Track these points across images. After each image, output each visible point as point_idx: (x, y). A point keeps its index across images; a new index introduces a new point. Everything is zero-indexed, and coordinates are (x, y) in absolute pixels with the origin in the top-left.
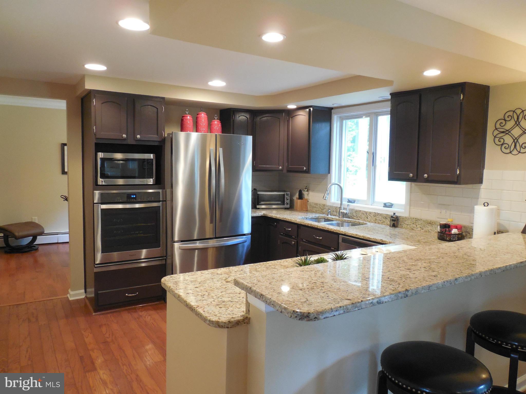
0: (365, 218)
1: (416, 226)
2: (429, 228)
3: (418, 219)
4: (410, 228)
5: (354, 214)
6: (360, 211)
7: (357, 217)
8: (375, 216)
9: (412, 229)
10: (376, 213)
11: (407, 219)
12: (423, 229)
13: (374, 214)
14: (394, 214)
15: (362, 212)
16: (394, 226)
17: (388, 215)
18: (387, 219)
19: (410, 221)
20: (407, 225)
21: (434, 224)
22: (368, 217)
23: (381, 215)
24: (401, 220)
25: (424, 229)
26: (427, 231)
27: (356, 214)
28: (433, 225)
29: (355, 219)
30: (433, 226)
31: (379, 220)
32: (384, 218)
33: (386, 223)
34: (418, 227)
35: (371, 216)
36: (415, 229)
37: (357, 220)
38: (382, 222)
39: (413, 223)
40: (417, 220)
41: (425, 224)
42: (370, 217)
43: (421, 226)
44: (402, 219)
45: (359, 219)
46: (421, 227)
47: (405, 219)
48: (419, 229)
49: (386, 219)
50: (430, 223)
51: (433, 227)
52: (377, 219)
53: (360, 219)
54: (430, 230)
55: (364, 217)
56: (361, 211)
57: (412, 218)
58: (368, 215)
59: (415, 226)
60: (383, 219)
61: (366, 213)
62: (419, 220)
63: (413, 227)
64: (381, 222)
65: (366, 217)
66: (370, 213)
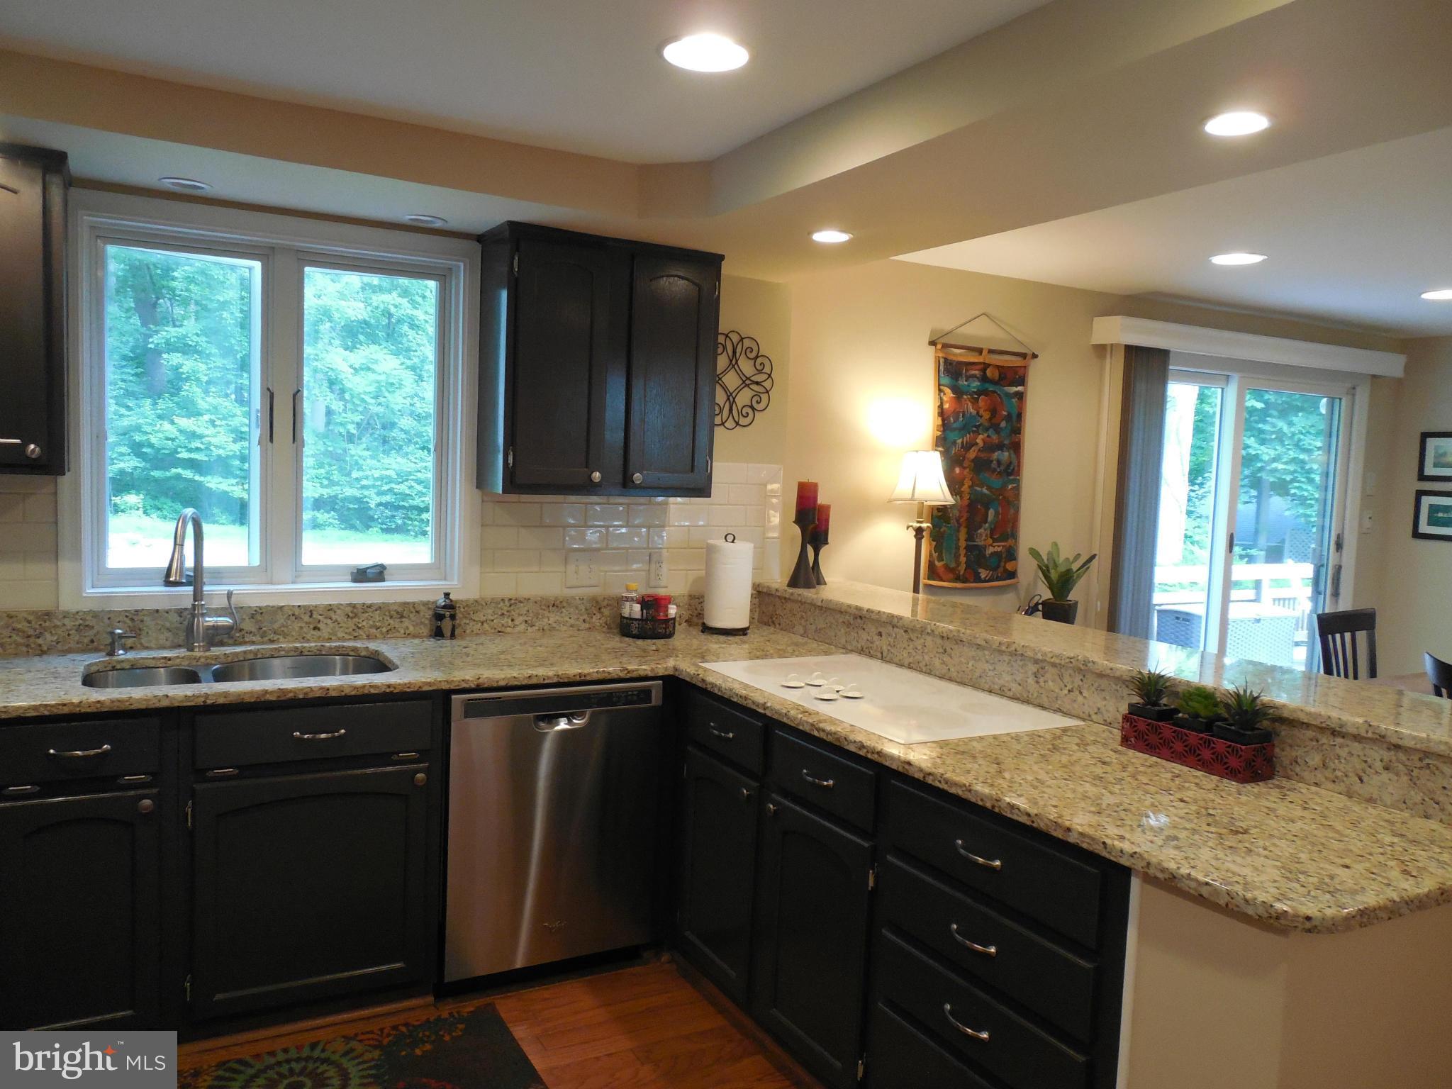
0: (305, 630)
1: (513, 620)
2: (553, 617)
3: (516, 600)
4: (493, 631)
5: (248, 625)
6: (281, 607)
7: (265, 632)
8: (351, 615)
9: (499, 632)
10: (357, 606)
11: (482, 605)
12: (532, 626)
13: (349, 609)
14: (447, 595)
15: (290, 613)
16: (438, 634)
17: (408, 603)
18: (403, 620)
19: (490, 611)
20: (482, 623)
21: (565, 604)
22: (321, 626)
23: (380, 608)
24: (460, 612)
25: (537, 624)
26: (545, 628)
27: (257, 622)
28: (564, 607)
29: (253, 643)
30: (563, 610)
31: (371, 627)
32: (391, 617)
33: (402, 631)
34: (517, 622)
35: (334, 617)
36: (509, 630)
37: (263, 643)
38: (384, 630)
39: (503, 614)
40: (514, 602)
41: (541, 611)
42: (329, 621)
43: (527, 619)
44: (462, 610)
45: (272, 641)
46: (526, 621)
47: (477, 605)
48: (523, 627)
49: (402, 617)
50: (554, 605)
51: (563, 615)
52: (364, 623)
53: (282, 639)
54: (554, 625)
55: (301, 628)
56: (286, 608)
57: (500, 600)
58: (320, 617)
59: (510, 621)
60: (391, 621)
61: (311, 611)
62: (521, 602)
63: (503, 625)
64: (382, 633)
65: (312, 626)
66: (330, 608)
